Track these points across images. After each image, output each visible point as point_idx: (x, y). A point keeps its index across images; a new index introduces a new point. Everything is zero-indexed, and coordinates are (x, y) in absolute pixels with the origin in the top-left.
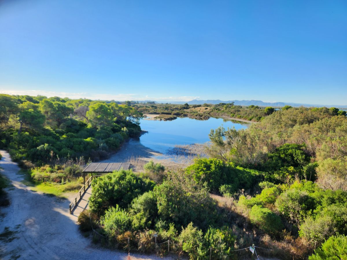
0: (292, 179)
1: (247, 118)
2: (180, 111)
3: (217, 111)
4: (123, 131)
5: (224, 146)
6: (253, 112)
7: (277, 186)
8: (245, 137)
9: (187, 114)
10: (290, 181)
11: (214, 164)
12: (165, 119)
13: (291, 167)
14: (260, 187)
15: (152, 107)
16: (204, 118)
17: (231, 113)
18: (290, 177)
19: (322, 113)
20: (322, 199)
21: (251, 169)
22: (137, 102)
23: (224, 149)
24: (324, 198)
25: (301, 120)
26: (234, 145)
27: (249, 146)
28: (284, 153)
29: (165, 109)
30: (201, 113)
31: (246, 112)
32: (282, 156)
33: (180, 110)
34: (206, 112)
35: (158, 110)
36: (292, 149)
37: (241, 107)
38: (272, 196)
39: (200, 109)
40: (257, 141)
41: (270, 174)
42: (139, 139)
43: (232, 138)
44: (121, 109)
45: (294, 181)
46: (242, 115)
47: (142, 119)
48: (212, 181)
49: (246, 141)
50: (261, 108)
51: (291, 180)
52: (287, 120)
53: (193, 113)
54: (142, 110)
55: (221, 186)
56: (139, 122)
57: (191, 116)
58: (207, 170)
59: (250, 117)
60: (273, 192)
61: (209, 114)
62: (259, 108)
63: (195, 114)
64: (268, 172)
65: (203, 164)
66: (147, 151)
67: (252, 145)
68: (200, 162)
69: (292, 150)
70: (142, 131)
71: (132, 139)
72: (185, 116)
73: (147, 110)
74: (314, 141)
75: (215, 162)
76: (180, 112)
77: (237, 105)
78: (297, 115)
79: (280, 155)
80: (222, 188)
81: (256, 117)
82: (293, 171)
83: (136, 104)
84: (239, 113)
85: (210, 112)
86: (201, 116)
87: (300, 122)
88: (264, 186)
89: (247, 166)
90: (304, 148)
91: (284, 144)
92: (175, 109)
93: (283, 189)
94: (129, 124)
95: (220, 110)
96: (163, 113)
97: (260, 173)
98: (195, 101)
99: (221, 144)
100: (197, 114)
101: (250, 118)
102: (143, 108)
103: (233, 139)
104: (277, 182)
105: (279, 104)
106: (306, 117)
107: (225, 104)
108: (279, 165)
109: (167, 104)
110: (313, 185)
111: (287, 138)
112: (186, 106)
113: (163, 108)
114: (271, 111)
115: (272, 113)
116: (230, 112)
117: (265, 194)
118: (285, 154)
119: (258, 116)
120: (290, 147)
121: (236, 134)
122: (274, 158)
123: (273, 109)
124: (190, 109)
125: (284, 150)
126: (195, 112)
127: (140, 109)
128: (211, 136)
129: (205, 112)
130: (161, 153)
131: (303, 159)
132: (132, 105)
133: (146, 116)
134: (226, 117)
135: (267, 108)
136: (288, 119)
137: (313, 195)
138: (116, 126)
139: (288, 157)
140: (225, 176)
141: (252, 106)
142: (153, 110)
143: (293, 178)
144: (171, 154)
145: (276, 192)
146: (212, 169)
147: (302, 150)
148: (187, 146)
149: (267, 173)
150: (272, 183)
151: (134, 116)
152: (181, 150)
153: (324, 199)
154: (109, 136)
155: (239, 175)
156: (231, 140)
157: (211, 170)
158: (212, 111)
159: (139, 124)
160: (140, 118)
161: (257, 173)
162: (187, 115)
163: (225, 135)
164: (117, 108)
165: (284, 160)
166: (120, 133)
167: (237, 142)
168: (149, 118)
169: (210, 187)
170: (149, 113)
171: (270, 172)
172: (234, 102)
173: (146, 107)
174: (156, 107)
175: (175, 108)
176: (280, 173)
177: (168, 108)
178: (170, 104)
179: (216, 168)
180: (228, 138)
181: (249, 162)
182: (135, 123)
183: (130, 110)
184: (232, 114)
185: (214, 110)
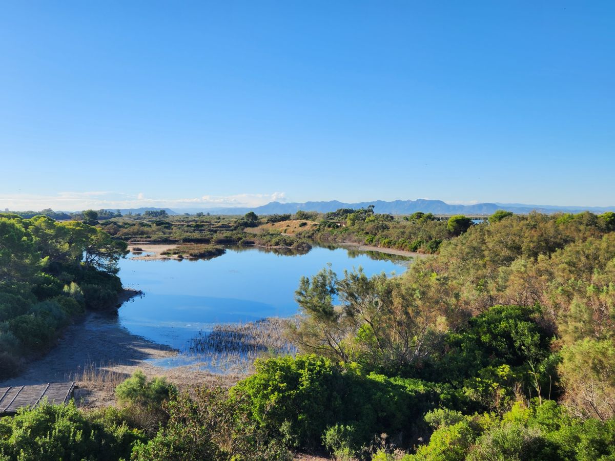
0: (507, 398)
1: (406, 245)
2: (234, 232)
3: (331, 229)
4: (68, 294)
5: (335, 320)
6: (419, 229)
7: (470, 418)
8: (389, 292)
9: (252, 239)
10: (502, 404)
11: (308, 370)
12: (191, 255)
13: (504, 366)
14: (427, 424)
15: (159, 223)
16: (297, 249)
17: (367, 233)
18: (502, 392)
19: (582, 227)
20: (576, 445)
21: (406, 378)
22: (116, 213)
23: (336, 327)
24: (580, 441)
25: (532, 245)
26: (363, 316)
27: (398, 318)
28: (489, 331)
29: (194, 230)
30: (290, 235)
31: (402, 230)
32: (485, 338)
33: (235, 229)
34: (303, 234)
35: (174, 231)
36: (507, 319)
37: (392, 218)
38: (458, 447)
39: (288, 226)
40: (419, 303)
41: (455, 388)
42: (116, 314)
43: (356, 298)
44: (62, 232)
45: (511, 402)
46: (393, 239)
47: (124, 257)
48: (302, 419)
49: (392, 303)
50: (439, 219)
51: (506, 401)
52: (497, 248)
53: (268, 238)
54: (129, 234)
55: (327, 430)
56: (118, 267)
57: (264, 245)
58: (289, 388)
59: (414, 243)
60: (460, 436)
61: (309, 237)
62: (434, 218)
63: (274, 240)
64: (449, 382)
65: (278, 372)
66: (134, 345)
67: (407, 313)
68: (271, 367)
69: (508, 323)
70: (124, 290)
71: (93, 315)
72: (249, 245)
73: (143, 233)
74: (559, 298)
75: (310, 364)
76: (234, 235)
77: (382, 214)
78: (522, 234)
79: (480, 337)
80: (330, 435)
81: (427, 242)
82: (508, 376)
83: (113, 219)
84: (386, 232)
85: (313, 234)
86: (290, 244)
87: (530, 250)
88: (438, 423)
89: (398, 370)
90: (536, 315)
91: (490, 308)
92: (220, 227)
93: (485, 427)
94: (87, 275)
95: (338, 227)
96: (186, 240)
97: (428, 387)
98: (276, 205)
99: (327, 314)
100: (278, 238)
101: (413, 246)
102: (132, 227)
103: (360, 300)
104: (472, 407)
105: (485, 208)
106: (542, 238)
107: (350, 211)
108: (475, 362)
109: (200, 215)
110: (556, 410)
111: (496, 292)
112: (250, 220)
113: (188, 226)
114: (463, 225)
115: (466, 231)
116: (363, 230)
117: (439, 444)
118: (492, 333)
119: (434, 239)
120: (503, 314)
121: (366, 286)
122: (463, 345)
123: (468, 220)
124: (260, 227)
125: (489, 323)
126: (272, 235)
127: (125, 231)
128: (301, 294)
129: (300, 234)
130: (174, 350)
131: (535, 345)
132: (101, 222)
133: (141, 250)
134: (354, 244)
135: (453, 217)
136: (501, 245)
137: (556, 437)
138: (48, 281)
139: (500, 341)
140: (338, 402)
141: (418, 213)
142: (161, 233)
143: (510, 394)
144: (202, 351)
145: (466, 434)
146: (302, 385)
147: (533, 321)
148: (247, 326)
149: (448, 385)
150: (458, 410)
151: (103, 250)
152: (230, 339)
153: (580, 445)
154: (24, 309)
155: (373, 397)
156: (353, 302)
157: (301, 388)
158: (318, 230)
159: (116, 271)
160: (120, 255)
161: (421, 388)
162: (254, 243)
163: (338, 290)
164: (50, 232)
165: (488, 350)
166: (59, 301)
167: (370, 308)
168: (148, 256)
169: (297, 434)
170: (150, 241)
171: (455, 383)
172: (373, 207)
173: (142, 225)
174: (168, 226)
175: (220, 224)
176: (477, 384)
177: (202, 226)
178: (208, 214)
179: (312, 380)
180: (347, 298)
181: (402, 360)
182: (105, 270)
183: (89, 235)
184: (368, 237)
185: (322, 227)
